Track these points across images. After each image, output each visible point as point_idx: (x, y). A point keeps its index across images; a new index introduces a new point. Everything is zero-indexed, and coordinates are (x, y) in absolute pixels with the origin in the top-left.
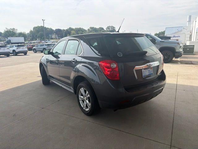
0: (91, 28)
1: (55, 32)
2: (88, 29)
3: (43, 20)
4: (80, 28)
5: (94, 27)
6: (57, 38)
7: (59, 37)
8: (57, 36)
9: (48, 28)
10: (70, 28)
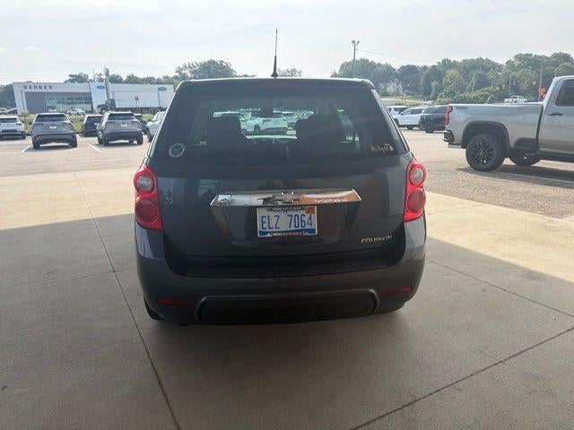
0: (519, 57)
1: (397, 76)
2: (508, 62)
3: (353, 42)
4: (480, 60)
5: (531, 55)
6: (401, 92)
7: (407, 88)
8: (400, 86)
9: (379, 64)
10: (444, 61)
